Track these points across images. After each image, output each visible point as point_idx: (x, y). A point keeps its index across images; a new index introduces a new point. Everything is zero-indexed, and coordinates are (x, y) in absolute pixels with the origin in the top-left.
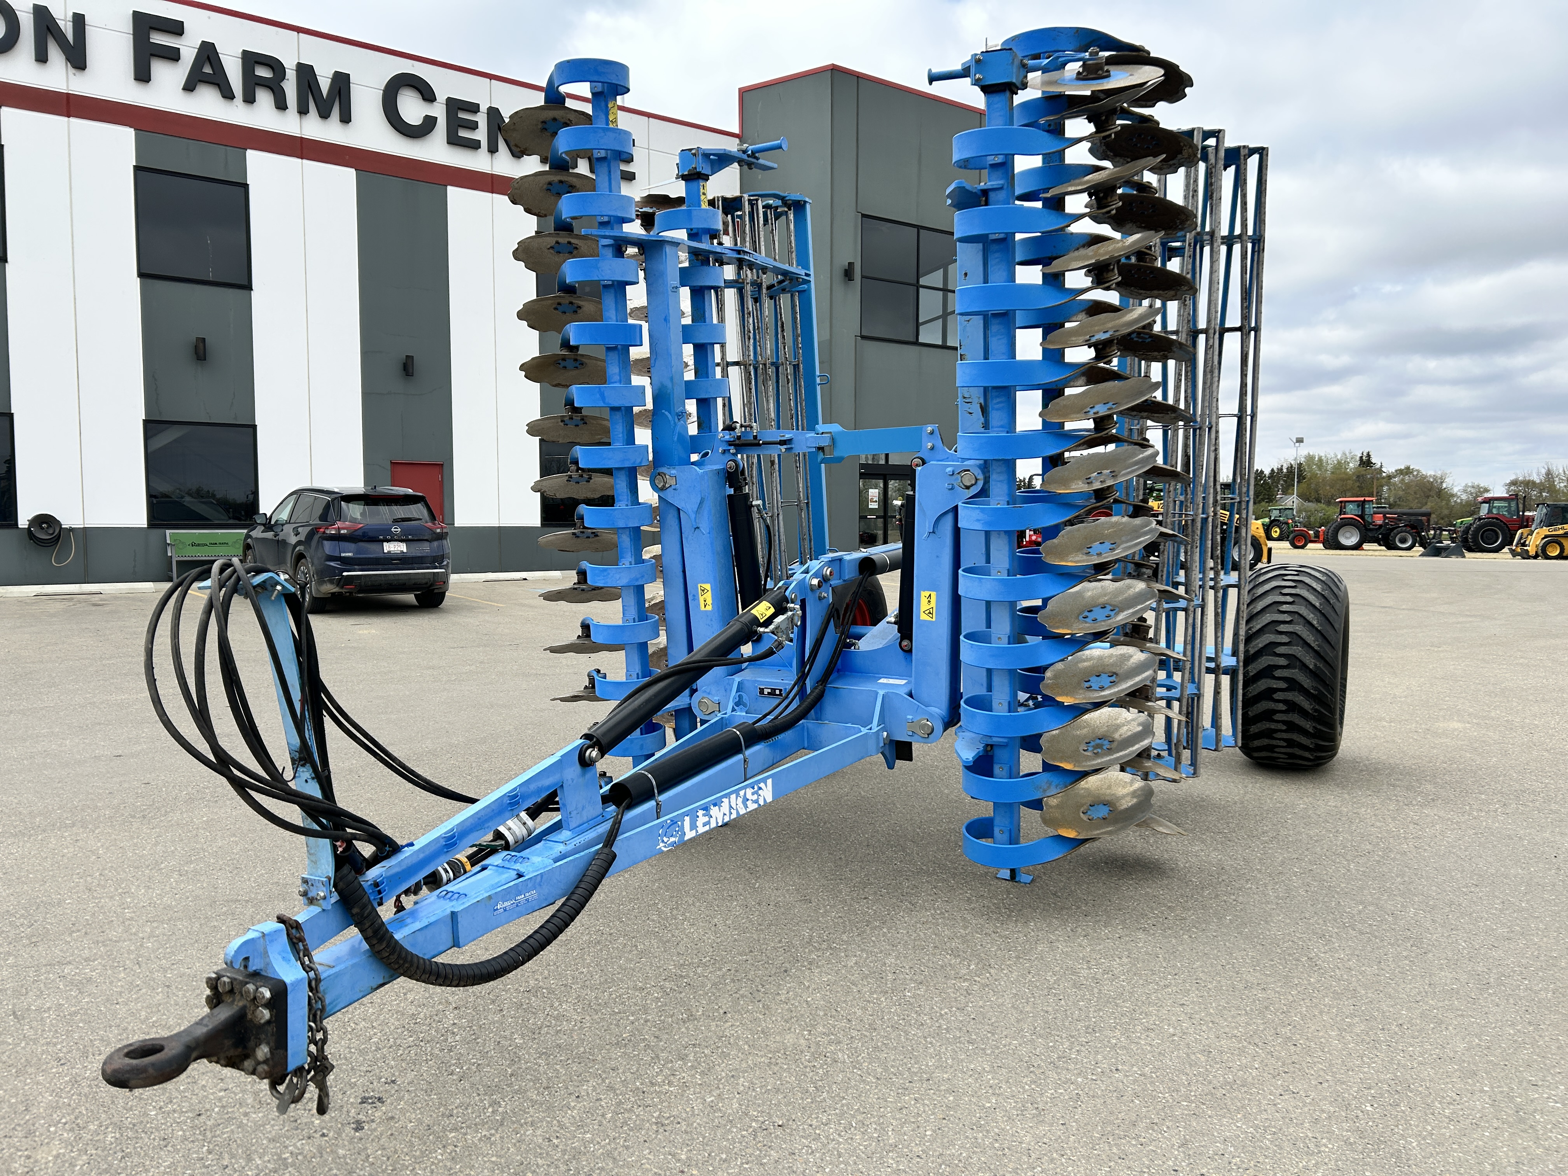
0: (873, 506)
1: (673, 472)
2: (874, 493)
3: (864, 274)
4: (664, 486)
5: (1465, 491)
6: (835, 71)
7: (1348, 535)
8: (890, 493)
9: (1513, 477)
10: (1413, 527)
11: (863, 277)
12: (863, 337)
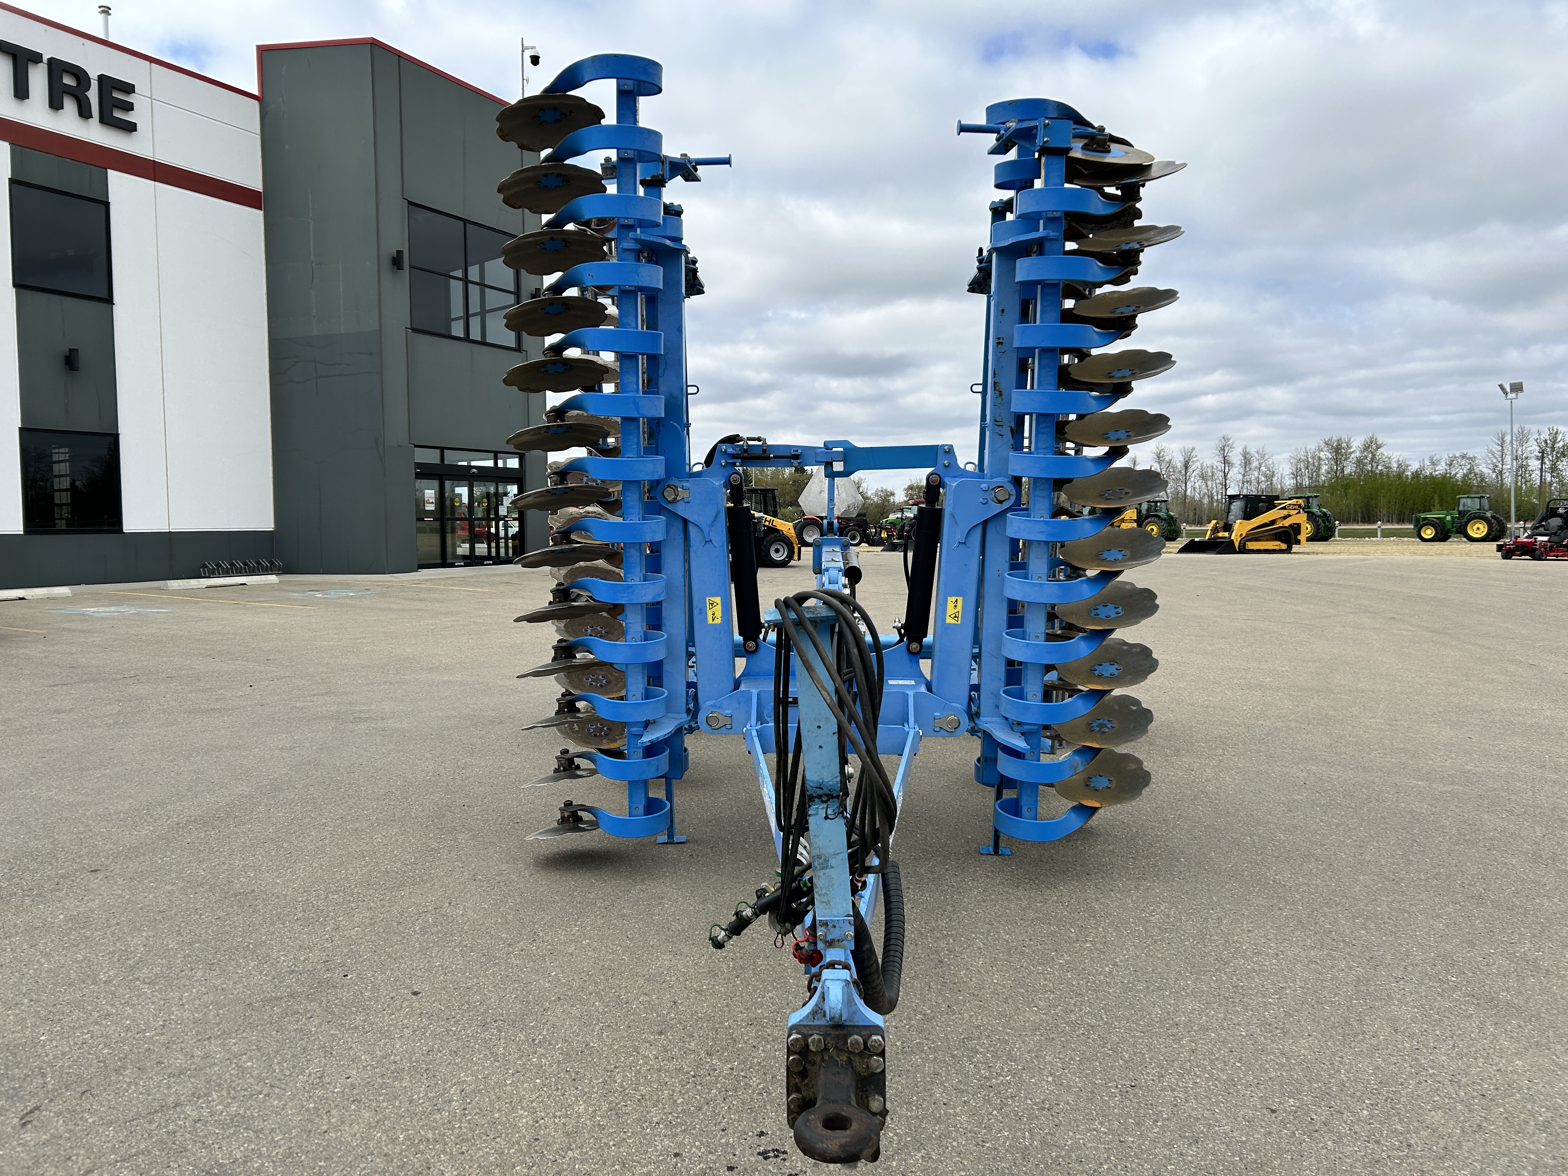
0: (430, 507)
1: (685, 484)
2: (430, 494)
3: (412, 264)
4: (675, 499)
5: (876, 495)
6: (374, 44)
7: (811, 533)
8: (447, 495)
9: (909, 483)
10: (860, 526)
11: (411, 267)
12: (414, 330)
